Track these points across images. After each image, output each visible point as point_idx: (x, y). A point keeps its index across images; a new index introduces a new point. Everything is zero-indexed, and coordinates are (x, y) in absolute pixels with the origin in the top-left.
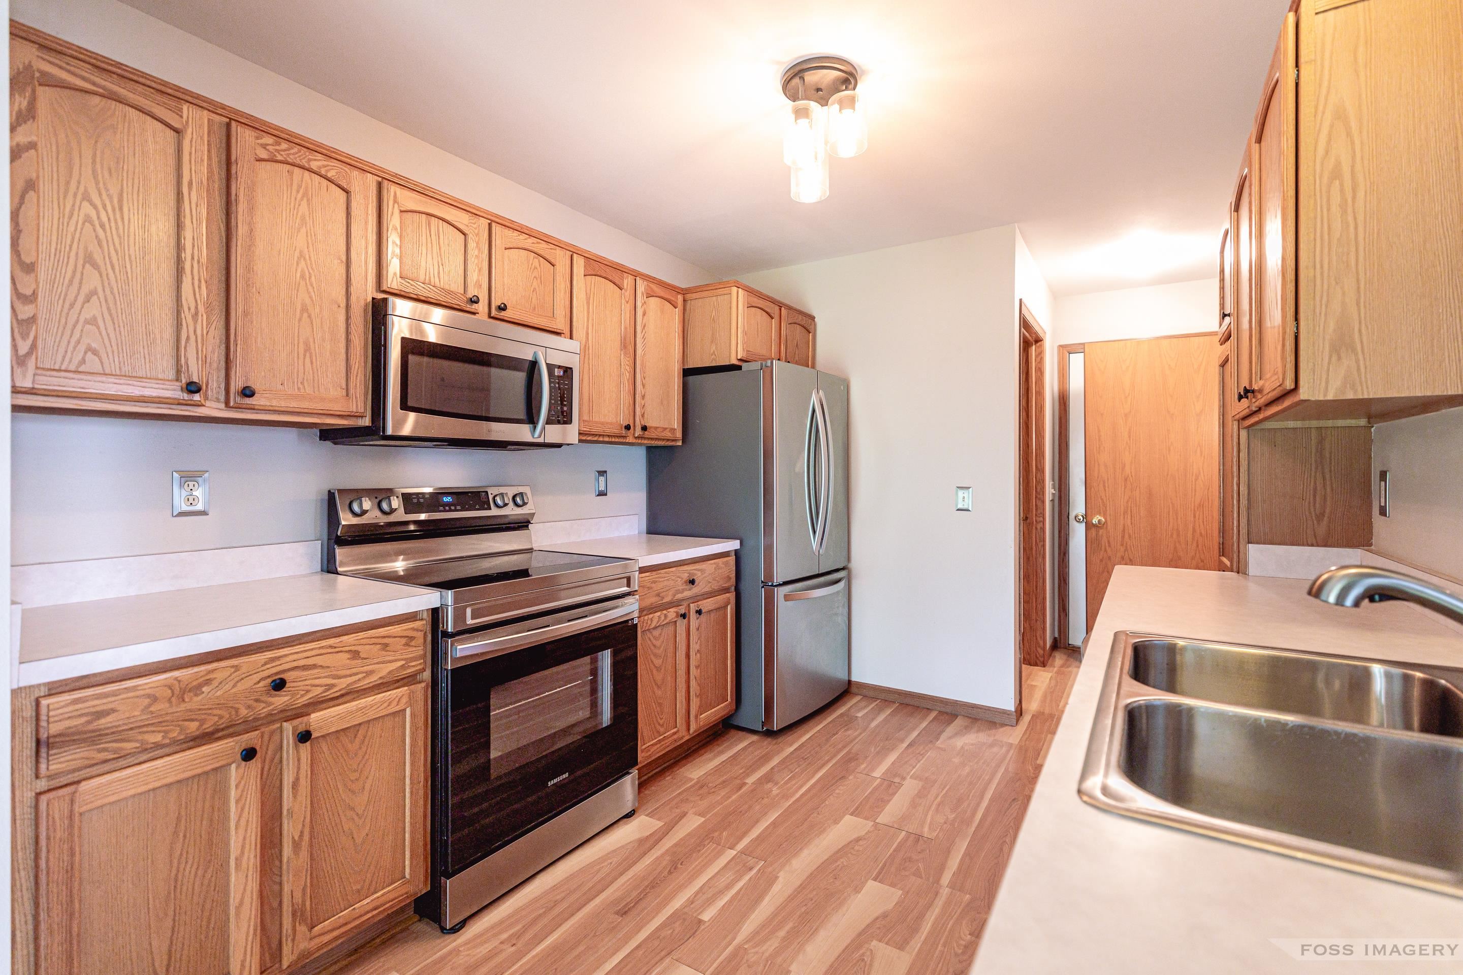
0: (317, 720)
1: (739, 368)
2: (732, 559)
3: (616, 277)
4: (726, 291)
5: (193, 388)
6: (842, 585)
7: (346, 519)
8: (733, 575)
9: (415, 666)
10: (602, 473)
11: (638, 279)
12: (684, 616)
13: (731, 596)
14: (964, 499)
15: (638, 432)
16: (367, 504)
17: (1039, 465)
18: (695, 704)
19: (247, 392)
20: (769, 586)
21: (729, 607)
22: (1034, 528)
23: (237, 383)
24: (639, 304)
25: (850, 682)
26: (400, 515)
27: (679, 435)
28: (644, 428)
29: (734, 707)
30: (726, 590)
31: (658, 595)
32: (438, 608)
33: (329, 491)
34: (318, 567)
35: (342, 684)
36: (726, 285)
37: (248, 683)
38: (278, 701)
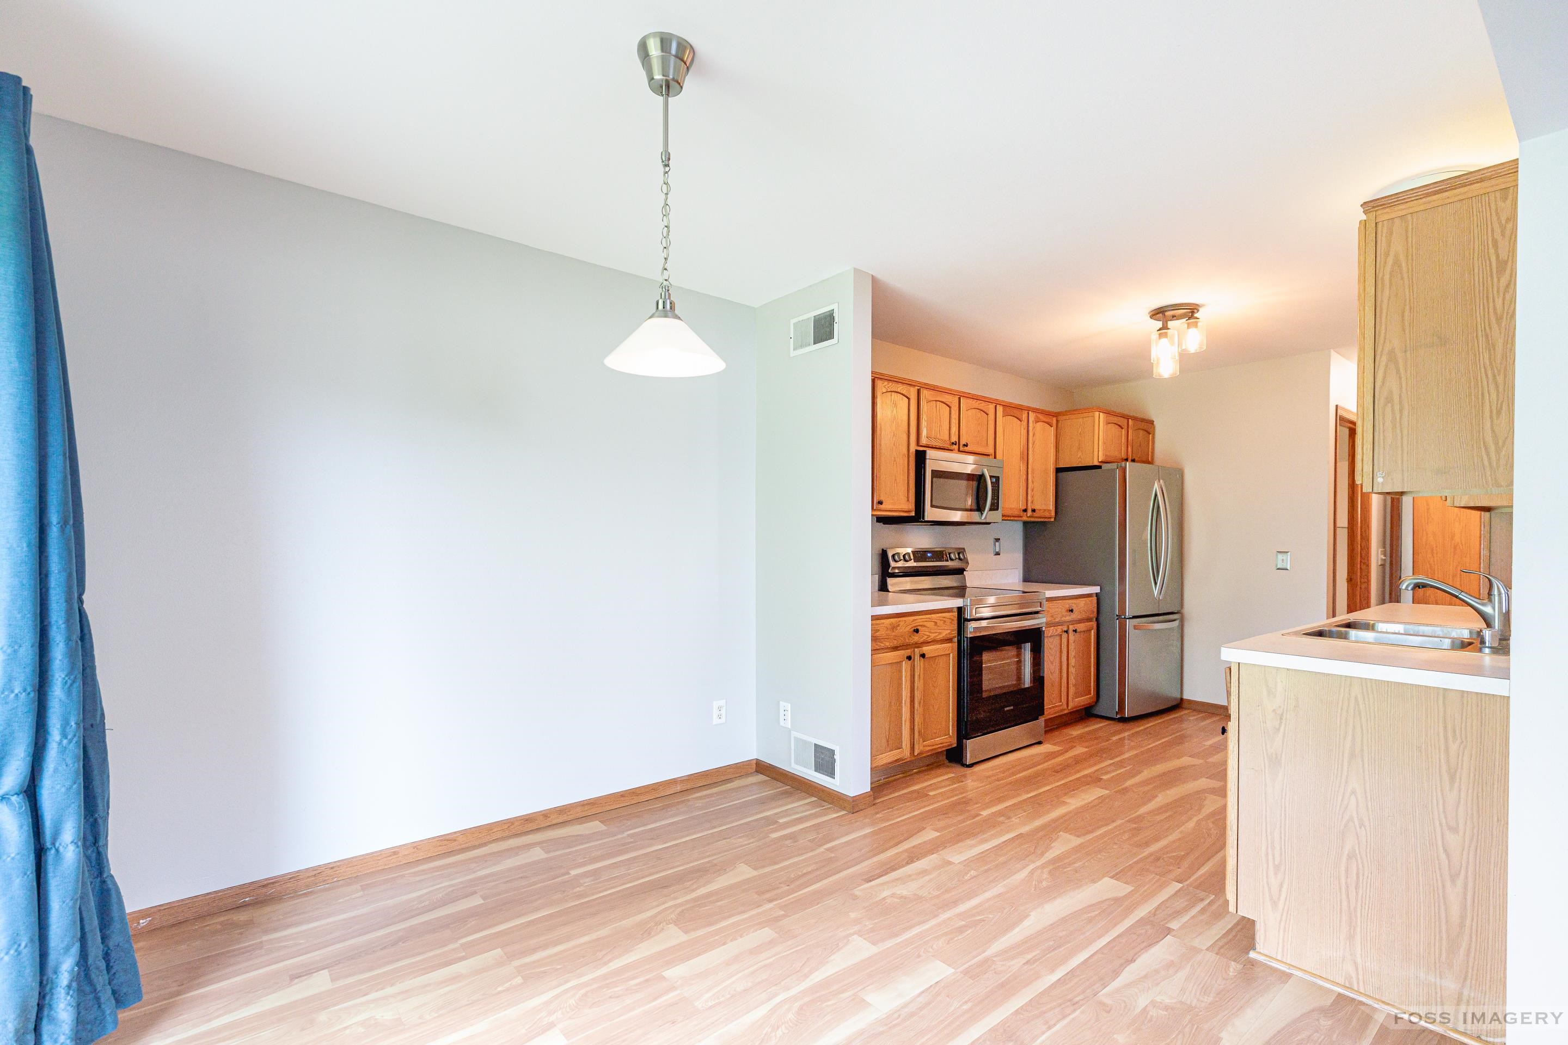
0: (925, 649)
1: (1099, 467)
2: (1095, 599)
3: (1017, 413)
4: (1090, 414)
6: (1176, 624)
7: (893, 564)
8: (1095, 610)
9: (952, 634)
10: (997, 540)
11: (1030, 412)
12: (1067, 632)
13: (1094, 624)
14: (1281, 561)
15: (1029, 513)
16: (900, 556)
17: (1364, 535)
18: (1072, 690)
19: (880, 503)
20: (1121, 618)
21: (1092, 632)
22: (1358, 588)
23: (876, 499)
24: (1031, 428)
25: (1182, 699)
26: (911, 563)
27: (1053, 514)
28: (1034, 511)
29: (1095, 700)
30: (1089, 620)
31: (1052, 616)
32: (961, 607)
33: (883, 549)
34: (877, 588)
35: (933, 636)
36: (1089, 410)
37: (908, 629)
38: (916, 638)
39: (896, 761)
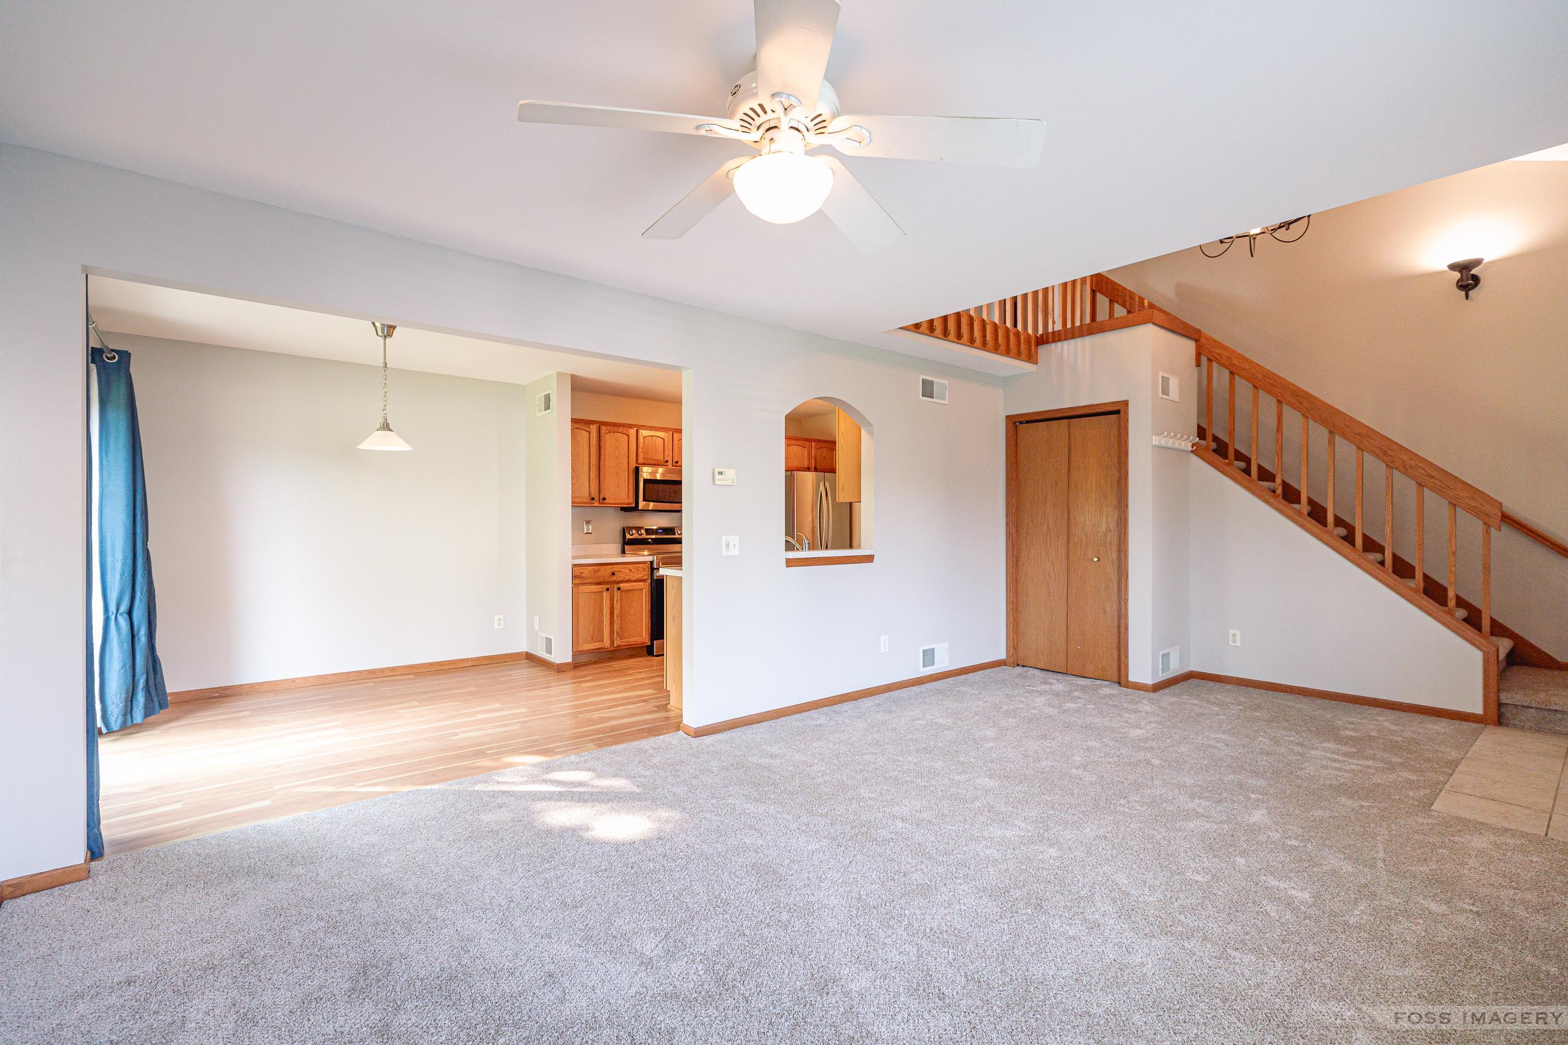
0: (622, 585)
5: (593, 499)
7: (628, 536)
9: (645, 577)
16: (634, 532)
19: (604, 499)
23: (602, 497)
26: (645, 536)
32: (652, 561)
33: (622, 527)
34: (620, 551)
35: (628, 578)
37: (607, 572)
38: (614, 578)
39: (598, 649)
